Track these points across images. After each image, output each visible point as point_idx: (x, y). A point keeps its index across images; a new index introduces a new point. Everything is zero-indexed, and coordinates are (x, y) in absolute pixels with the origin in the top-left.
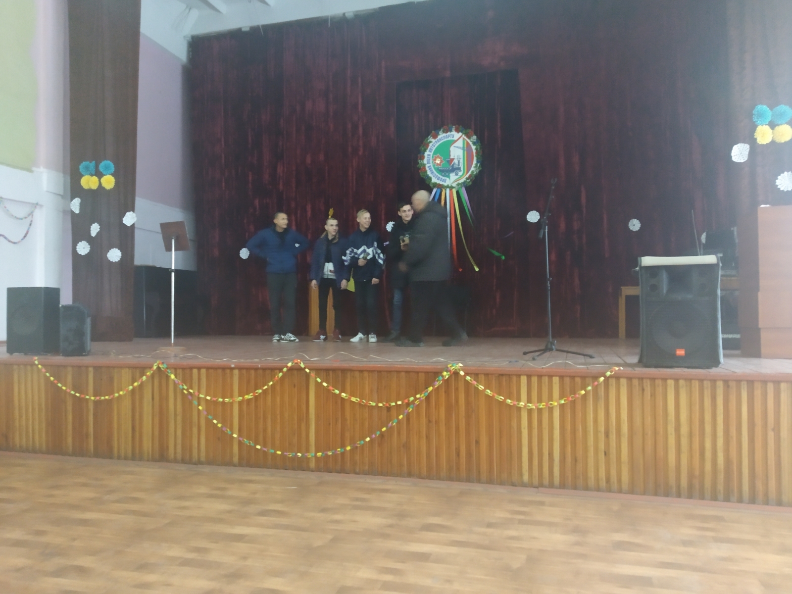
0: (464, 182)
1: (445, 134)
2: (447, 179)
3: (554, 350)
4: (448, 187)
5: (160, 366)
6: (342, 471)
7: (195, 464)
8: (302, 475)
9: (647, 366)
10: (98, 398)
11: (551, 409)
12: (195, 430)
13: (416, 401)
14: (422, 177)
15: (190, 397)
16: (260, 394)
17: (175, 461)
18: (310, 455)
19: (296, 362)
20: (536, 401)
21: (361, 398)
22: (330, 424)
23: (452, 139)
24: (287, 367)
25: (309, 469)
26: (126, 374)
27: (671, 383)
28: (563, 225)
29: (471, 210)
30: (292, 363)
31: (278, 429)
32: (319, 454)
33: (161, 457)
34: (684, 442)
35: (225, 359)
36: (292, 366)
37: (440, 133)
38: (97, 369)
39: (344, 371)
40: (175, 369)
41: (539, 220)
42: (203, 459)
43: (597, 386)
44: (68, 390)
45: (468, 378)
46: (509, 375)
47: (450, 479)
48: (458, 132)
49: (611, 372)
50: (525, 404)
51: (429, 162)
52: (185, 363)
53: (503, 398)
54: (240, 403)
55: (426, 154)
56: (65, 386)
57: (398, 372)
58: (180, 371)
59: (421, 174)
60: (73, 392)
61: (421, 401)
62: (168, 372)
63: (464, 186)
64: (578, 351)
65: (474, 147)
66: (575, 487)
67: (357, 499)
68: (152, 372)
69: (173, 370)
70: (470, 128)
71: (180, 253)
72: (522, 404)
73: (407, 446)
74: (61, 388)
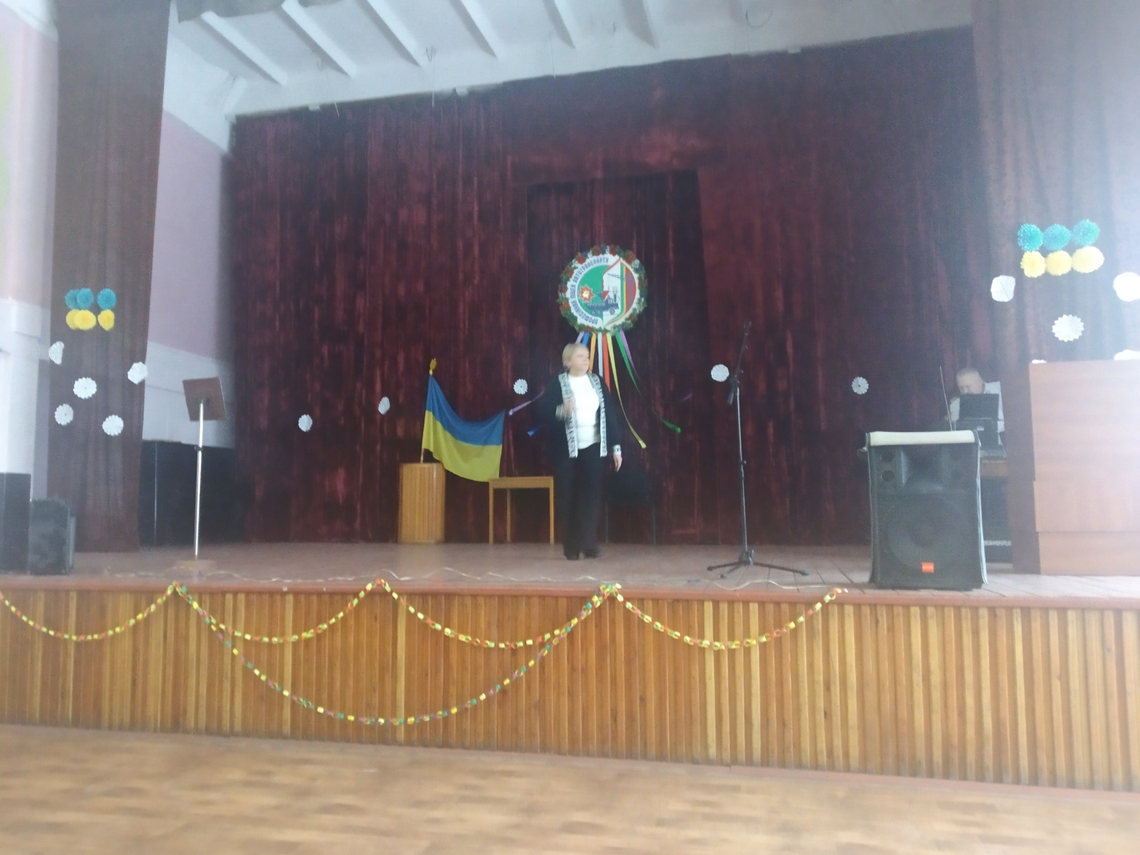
0: (623, 324)
1: (595, 258)
2: (599, 319)
3: (752, 563)
4: (600, 330)
5: (177, 589)
6: (445, 744)
7: (226, 736)
8: (386, 752)
9: (881, 587)
10: (82, 638)
11: (748, 651)
12: (227, 685)
13: (554, 638)
14: (563, 315)
15: (221, 636)
16: (325, 631)
17: (197, 731)
18: (398, 721)
19: (379, 582)
20: (727, 638)
21: (474, 636)
22: (427, 675)
23: (605, 264)
24: (365, 590)
25: (395, 742)
26: (126, 602)
27: (915, 611)
28: (762, 387)
29: (632, 363)
30: (372, 585)
31: (351, 683)
32: (411, 720)
33: (175, 724)
34: (937, 696)
35: (274, 580)
36: (372, 590)
37: (589, 256)
38: (83, 594)
39: (449, 596)
40: (200, 593)
41: (728, 378)
42: (238, 727)
43: (812, 616)
44: (37, 627)
45: (629, 605)
46: (687, 601)
47: (603, 754)
48: (614, 255)
49: (831, 596)
50: (711, 643)
51: (573, 296)
52: (215, 584)
53: (678, 634)
54: (295, 644)
55: (569, 284)
56: (33, 620)
57: (529, 597)
58: (207, 598)
59: (562, 313)
60: (44, 630)
61: (561, 640)
62: (188, 599)
63: (623, 329)
64: (786, 565)
65: (636, 276)
66: (783, 764)
67: (466, 787)
68: (164, 598)
69: (197, 597)
70: (631, 249)
71: (212, 423)
72: (706, 643)
73: (541, 706)
74: (27, 624)
